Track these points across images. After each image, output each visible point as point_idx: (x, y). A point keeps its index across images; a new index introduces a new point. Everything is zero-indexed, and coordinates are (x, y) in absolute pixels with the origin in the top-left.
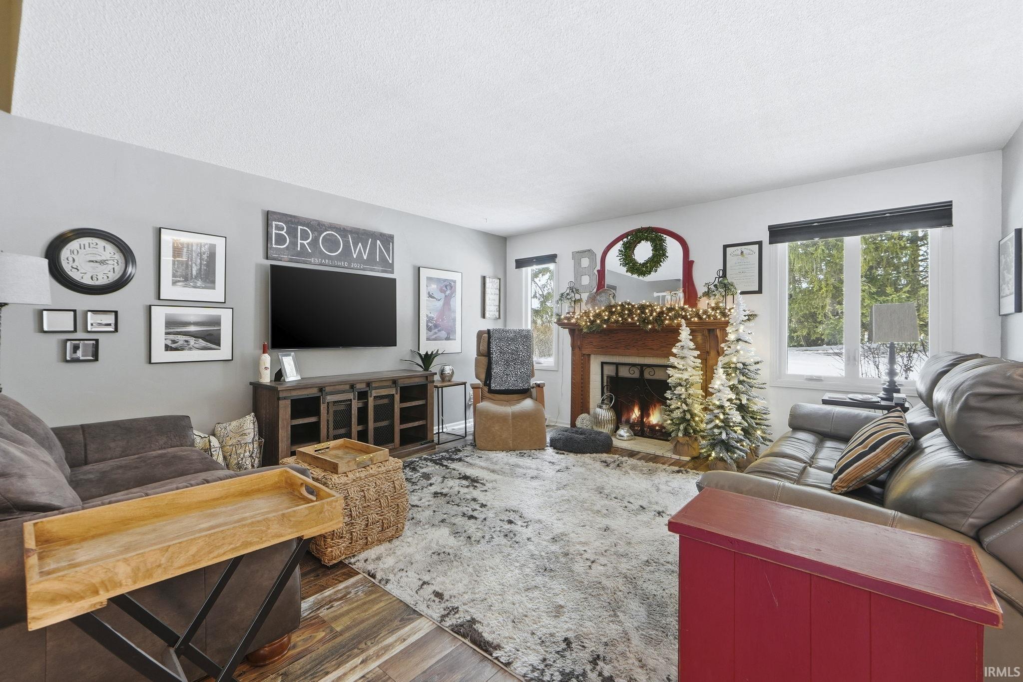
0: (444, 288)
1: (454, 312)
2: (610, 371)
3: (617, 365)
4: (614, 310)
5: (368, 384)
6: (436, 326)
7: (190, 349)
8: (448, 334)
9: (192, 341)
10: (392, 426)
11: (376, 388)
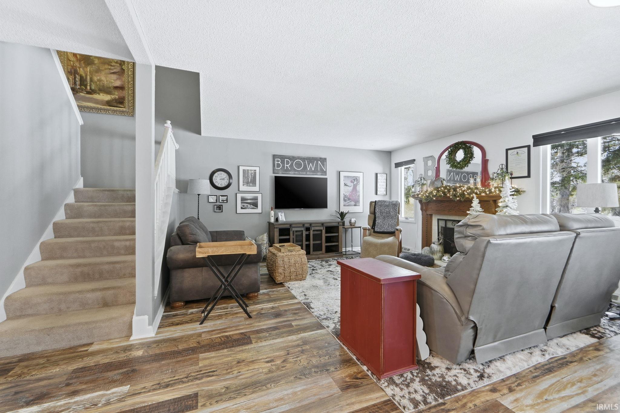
0: (353, 181)
1: (359, 192)
2: (442, 224)
3: (446, 221)
4: (440, 189)
5: (311, 224)
6: (349, 199)
7: (248, 209)
8: (356, 203)
9: (249, 206)
10: (321, 244)
11: (314, 227)
